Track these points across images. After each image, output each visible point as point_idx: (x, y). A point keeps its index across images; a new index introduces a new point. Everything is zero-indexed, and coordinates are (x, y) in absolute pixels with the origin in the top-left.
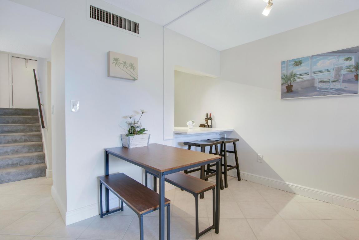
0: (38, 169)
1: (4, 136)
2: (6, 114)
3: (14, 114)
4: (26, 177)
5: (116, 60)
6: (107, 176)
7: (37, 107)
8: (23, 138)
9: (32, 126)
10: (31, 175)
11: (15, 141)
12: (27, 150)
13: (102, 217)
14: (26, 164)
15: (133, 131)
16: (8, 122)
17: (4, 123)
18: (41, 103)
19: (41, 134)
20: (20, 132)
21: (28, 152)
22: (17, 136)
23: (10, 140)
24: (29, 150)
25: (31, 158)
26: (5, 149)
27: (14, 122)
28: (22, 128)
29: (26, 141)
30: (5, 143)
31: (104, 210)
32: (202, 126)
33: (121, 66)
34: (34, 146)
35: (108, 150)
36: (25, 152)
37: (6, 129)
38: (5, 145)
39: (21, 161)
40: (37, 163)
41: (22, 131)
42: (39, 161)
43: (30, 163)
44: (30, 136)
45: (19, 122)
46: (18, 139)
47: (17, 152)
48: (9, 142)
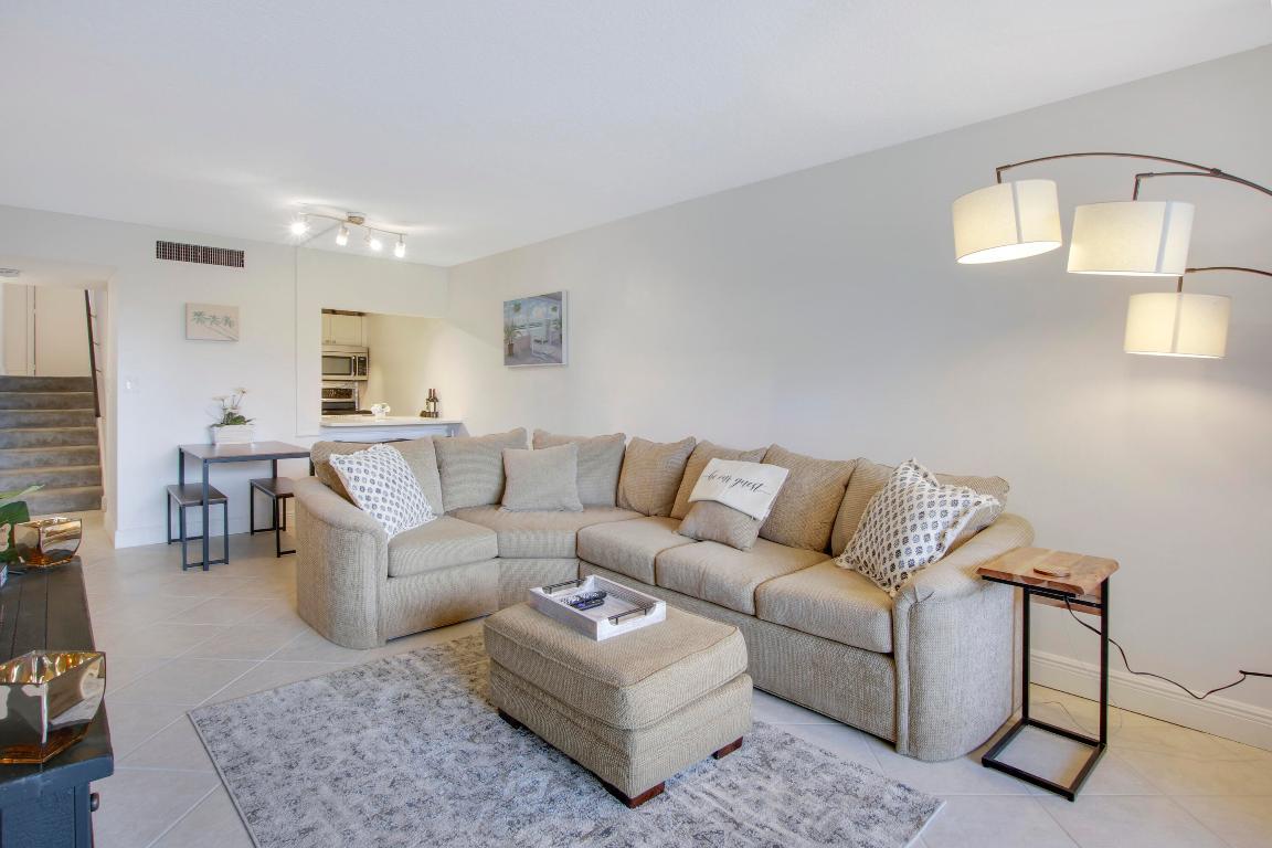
0: (86, 495)
1: (23, 432)
2: (24, 388)
3: (41, 390)
4: (63, 507)
5: (199, 314)
6: (182, 484)
7: (88, 374)
8: (60, 437)
9: (79, 413)
10: (73, 506)
11: (44, 443)
12: (67, 462)
13: (169, 544)
14: (65, 486)
15: (233, 419)
16: (29, 407)
17: (21, 408)
18: (97, 368)
19: (97, 431)
20: (52, 426)
21: (69, 465)
22: (47, 433)
23: (34, 442)
24: (71, 460)
25: (75, 476)
26: (25, 458)
27: (40, 406)
28: (57, 417)
29: (64, 443)
30: (24, 447)
31: (176, 534)
32: (424, 414)
33: (208, 323)
34: (80, 452)
35: (184, 449)
36: (64, 465)
37: (25, 420)
38: (25, 450)
39: (53, 481)
40: (86, 484)
41: (58, 424)
42: (89, 482)
43: (73, 485)
44: (73, 433)
45: (51, 405)
46: (49, 439)
47: (47, 464)
48: (31, 445)
